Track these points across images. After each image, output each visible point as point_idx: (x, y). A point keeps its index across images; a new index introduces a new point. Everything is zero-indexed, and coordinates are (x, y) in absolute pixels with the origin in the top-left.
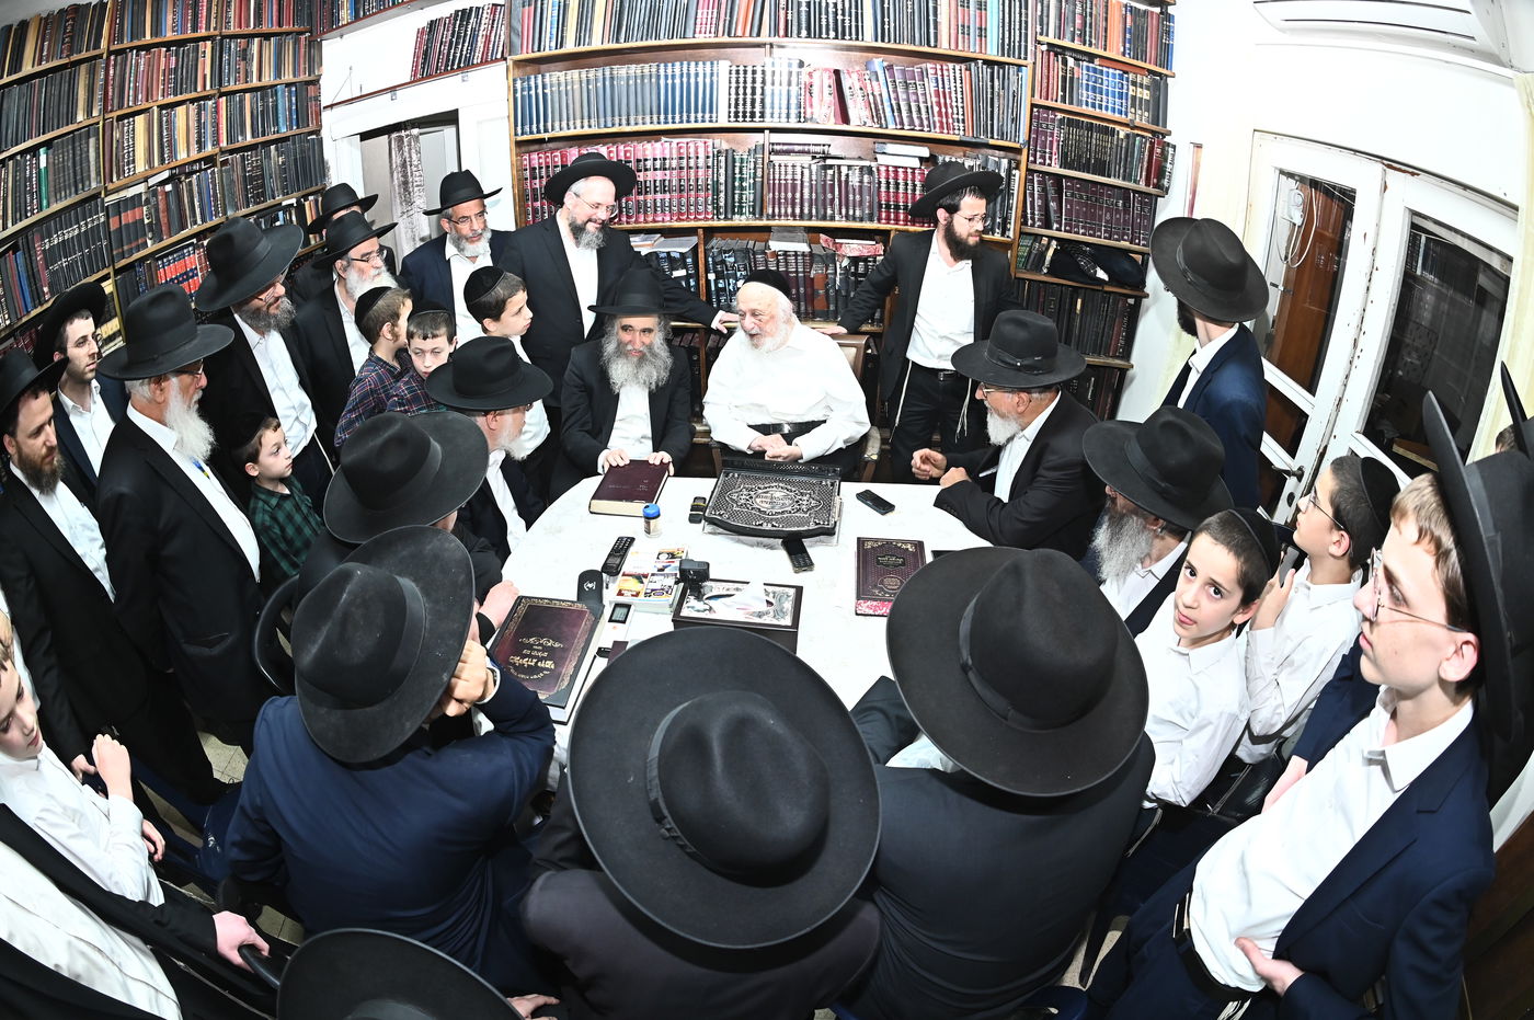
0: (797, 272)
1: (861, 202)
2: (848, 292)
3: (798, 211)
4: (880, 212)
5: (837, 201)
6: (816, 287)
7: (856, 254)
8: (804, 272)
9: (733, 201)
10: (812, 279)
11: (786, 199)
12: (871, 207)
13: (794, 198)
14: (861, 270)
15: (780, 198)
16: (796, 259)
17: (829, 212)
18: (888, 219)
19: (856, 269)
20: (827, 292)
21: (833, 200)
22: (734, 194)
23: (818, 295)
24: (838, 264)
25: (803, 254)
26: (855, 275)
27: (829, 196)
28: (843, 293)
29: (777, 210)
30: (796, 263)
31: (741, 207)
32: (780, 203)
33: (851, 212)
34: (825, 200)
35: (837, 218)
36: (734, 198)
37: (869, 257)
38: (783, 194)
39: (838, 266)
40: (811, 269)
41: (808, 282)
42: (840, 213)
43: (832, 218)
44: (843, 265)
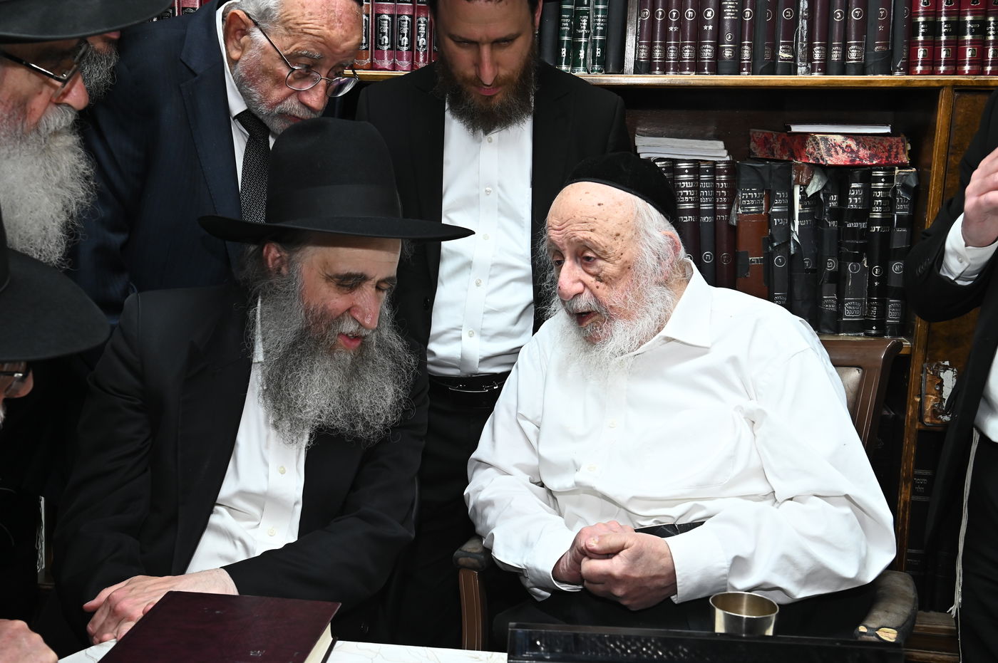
0: (697, 212)
1: (863, 26)
2: (819, 261)
3: (707, 53)
4: (912, 46)
5: (803, 24)
6: (742, 248)
7: (841, 159)
8: (714, 212)
9: (559, 33)
10: (733, 230)
11: (681, 22)
12: (888, 36)
13: (699, 20)
14: (854, 201)
15: (666, 23)
16: (697, 180)
17: (783, 54)
18: (932, 63)
19: (843, 199)
20: (769, 258)
21: (794, 22)
22: (560, 12)
23: (747, 266)
24: (797, 190)
25: (714, 169)
26: (839, 214)
27: (786, 14)
28: (807, 262)
29: (658, 54)
30: (697, 189)
31: (574, 47)
32: (666, 36)
33: (835, 56)
34: (773, 24)
35: (801, 69)
36: (560, 24)
37: (877, 167)
38: (674, 12)
39: (797, 196)
40: (730, 204)
41: (724, 231)
42: (810, 58)
43: (791, 69)
44: (811, 191)
